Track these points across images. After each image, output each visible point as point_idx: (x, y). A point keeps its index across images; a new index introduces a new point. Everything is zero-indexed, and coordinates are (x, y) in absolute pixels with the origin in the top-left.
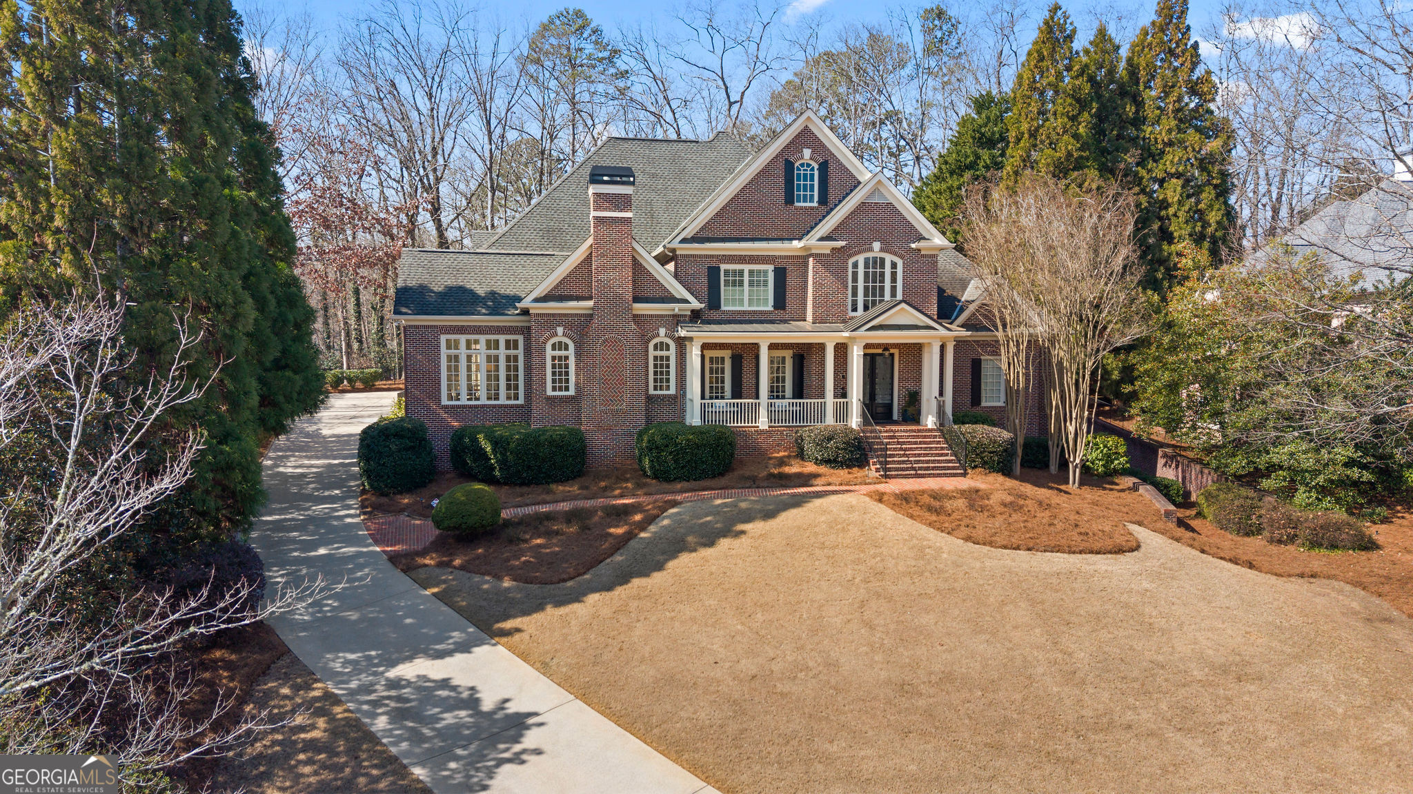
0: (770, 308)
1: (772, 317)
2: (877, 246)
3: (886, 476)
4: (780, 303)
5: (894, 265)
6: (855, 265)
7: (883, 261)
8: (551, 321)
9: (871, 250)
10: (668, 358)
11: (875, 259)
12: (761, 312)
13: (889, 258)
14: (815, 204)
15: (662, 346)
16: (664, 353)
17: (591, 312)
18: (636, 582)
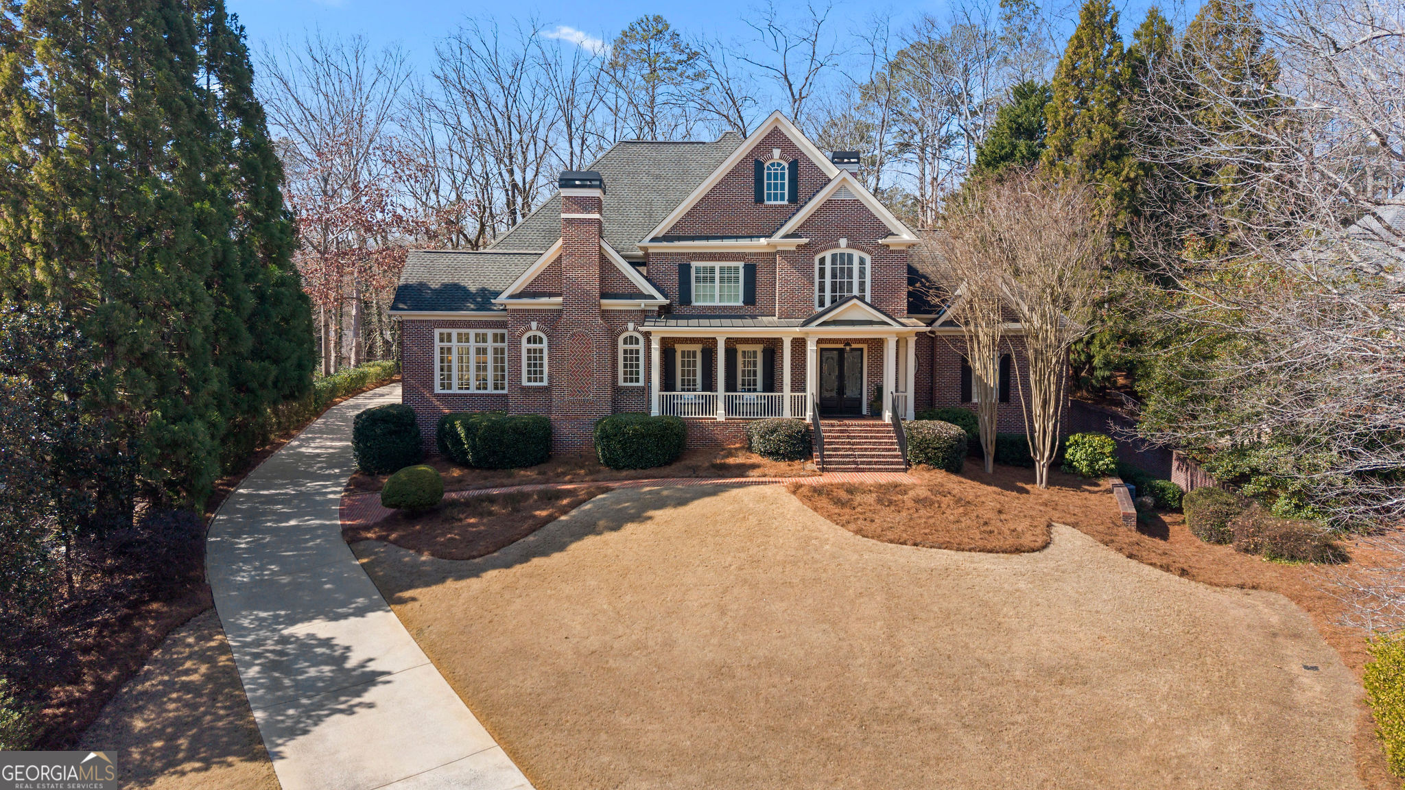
0: (740, 303)
1: (742, 312)
2: (843, 242)
3: (823, 470)
4: (750, 299)
5: (862, 261)
6: (822, 261)
7: (850, 257)
8: (525, 316)
9: (838, 246)
10: (637, 352)
11: (842, 255)
12: (731, 308)
13: (856, 254)
14: (786, 202)
15: (632, 340)
16: (634, 347)
17: (561, 307)
18: (536, 561)
